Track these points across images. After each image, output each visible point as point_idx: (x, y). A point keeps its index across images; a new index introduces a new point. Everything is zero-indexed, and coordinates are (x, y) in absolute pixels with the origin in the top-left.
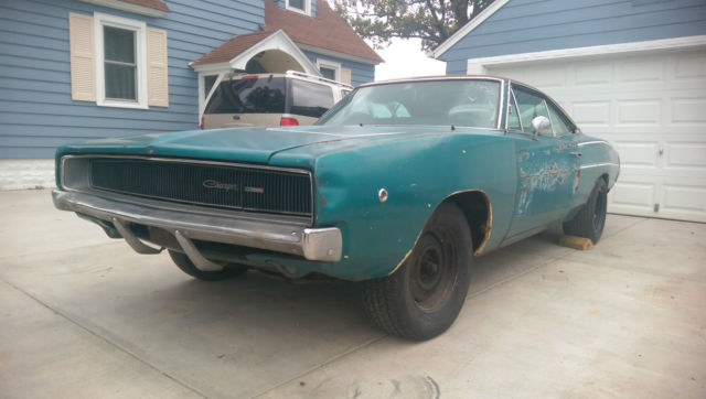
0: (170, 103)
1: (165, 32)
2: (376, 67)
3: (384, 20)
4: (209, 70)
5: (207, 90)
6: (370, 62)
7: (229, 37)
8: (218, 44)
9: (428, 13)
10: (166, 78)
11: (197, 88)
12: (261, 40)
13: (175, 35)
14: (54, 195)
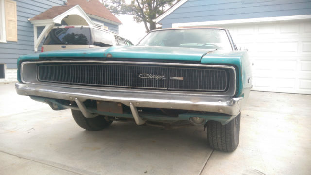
0: (18, 40)
1: (15, 2)
2: (119, 26)
3: (115, 5)
4: (40, 23)
5: (39, 34)
6: (116, 24)
7: (49, 7)
8: (43, 10)
9: (136, 3)
10: (16, 26)
11: (33, 32)
12: (68, 9)
13: (21, 4)
14: (17, 86)
